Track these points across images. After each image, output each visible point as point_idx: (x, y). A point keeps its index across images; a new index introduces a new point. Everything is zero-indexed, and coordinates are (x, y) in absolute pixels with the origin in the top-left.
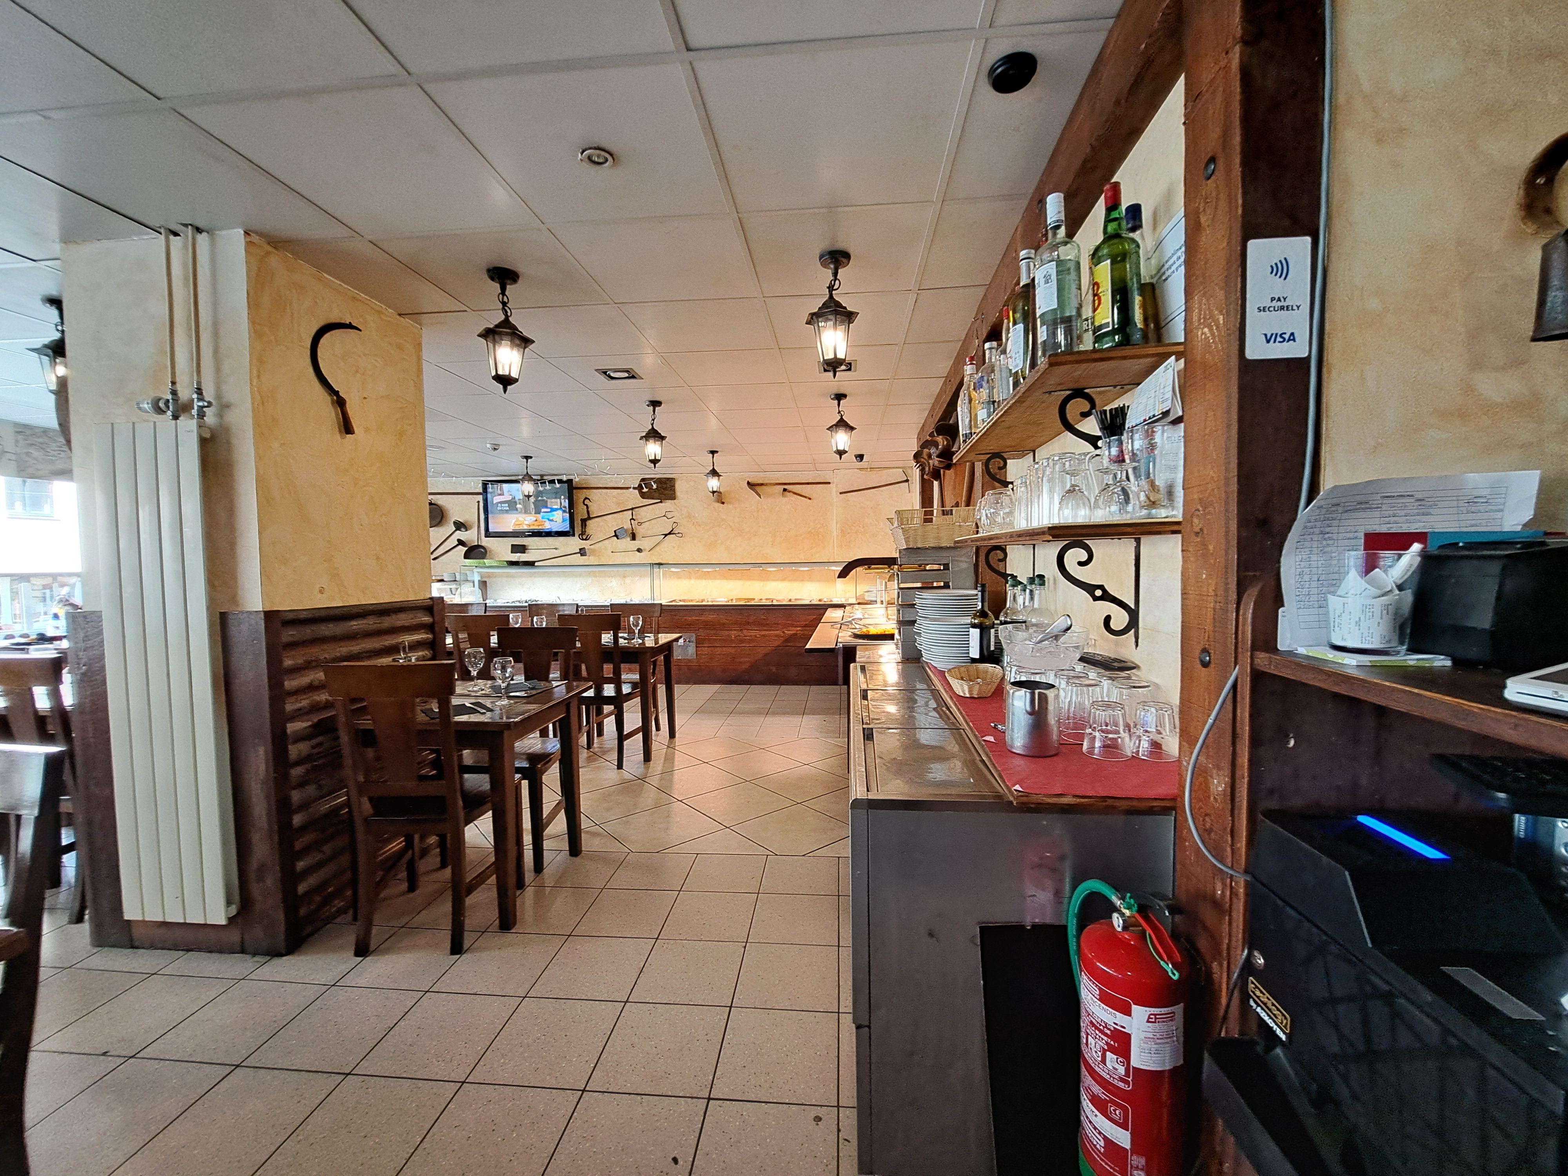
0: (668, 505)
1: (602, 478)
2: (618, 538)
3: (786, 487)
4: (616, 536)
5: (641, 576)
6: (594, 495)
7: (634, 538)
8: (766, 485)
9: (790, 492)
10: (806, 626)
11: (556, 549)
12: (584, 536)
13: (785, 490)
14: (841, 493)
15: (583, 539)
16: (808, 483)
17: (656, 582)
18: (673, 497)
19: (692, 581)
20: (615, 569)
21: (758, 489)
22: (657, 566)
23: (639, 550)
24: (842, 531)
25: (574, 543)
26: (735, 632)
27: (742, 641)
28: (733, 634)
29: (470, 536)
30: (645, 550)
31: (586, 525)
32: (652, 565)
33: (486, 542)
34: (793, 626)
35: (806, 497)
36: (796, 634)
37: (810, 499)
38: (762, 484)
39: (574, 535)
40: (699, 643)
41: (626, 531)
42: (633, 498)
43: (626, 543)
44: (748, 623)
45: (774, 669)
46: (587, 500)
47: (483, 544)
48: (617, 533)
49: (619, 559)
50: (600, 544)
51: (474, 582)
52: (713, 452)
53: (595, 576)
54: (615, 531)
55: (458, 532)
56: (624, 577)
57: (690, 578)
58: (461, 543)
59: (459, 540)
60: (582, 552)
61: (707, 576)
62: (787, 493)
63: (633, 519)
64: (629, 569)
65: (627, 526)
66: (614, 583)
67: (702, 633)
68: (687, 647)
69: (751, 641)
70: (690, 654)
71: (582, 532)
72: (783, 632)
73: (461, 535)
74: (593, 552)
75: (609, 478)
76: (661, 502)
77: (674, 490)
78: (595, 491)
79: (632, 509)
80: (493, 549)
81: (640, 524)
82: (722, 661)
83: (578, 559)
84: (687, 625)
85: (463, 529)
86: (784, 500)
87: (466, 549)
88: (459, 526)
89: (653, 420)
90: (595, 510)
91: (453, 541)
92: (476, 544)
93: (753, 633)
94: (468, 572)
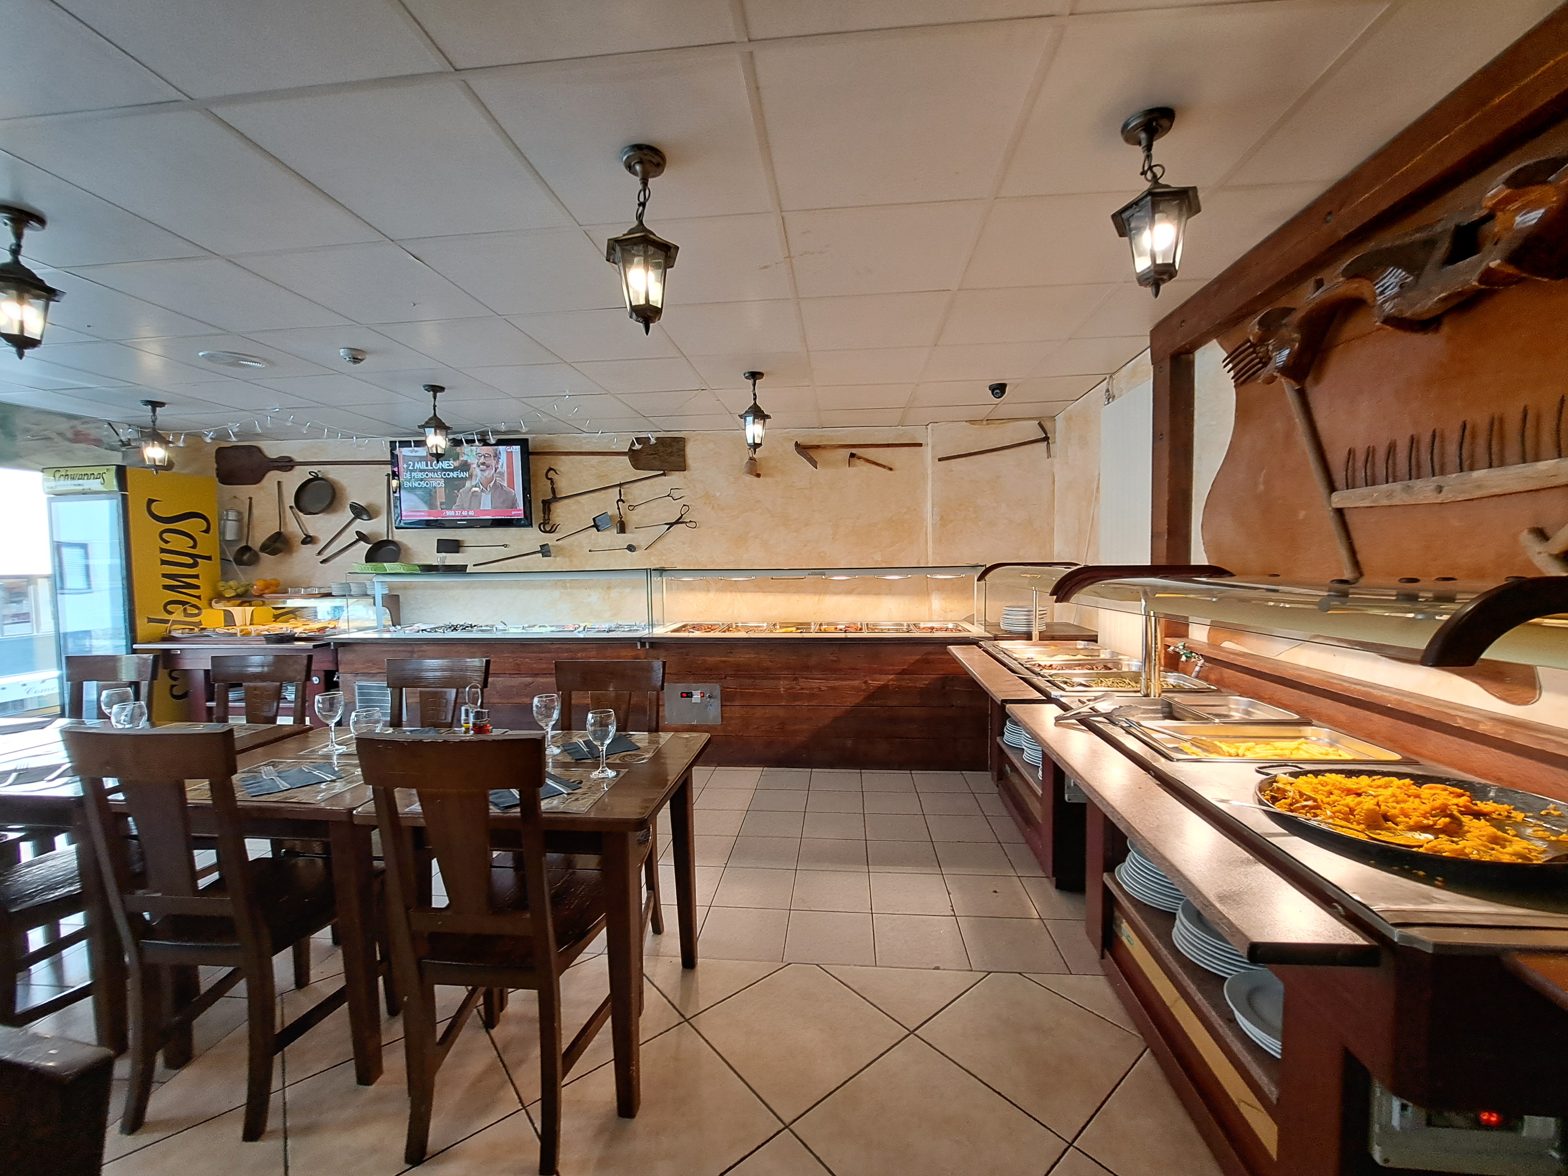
0: (674, 479)
1: (575, 437)
2: (598, 530)
3: (854, 451)
4: (596, 526)
5: (634, 588)
6: (564, 465)
7: (622, 529)
8: (824, 447)
9: (859, 458)
10: (903, 672)
11: (505, 546)
12: (548, 526)
13: (852, 455)
14: (940, 460)
15: (545, 532)
16: (888, 445)
17: (656, 597)
18: (682, 467)
19: (712, 595)
20: (595, 577)
21: (813, 454)
22: (658, 573)
23: (631, 548)
24: (942, 518)
25: (532, 537)
26: (786, 682)
27: (796, 697)
28: (782, 685)
29: (377, 527)
30: (640, 547)
31: (550, 510)
32: (649, 571)
33: (399, 536)
34: (882, 672)
35: (884, 467)
36: (885, 687)
37: (891, 469)
38: (818, 447)
39: (530, 525)
40: (726, 698)
41: (611, 518)
42: (623, 468)
43: (610, 537)
44: (807, 668)
45: (849, 743)
46: (552, 472)
47: (396, 539)
48: (599, 523)
49: (601, 561)
50: (573, 538)
51: (374, 598)
52: (755, 376)
53: (565, 588)
54: (594, 519)
55: (359, 520)
56: (609, 588)
57: (708, 591)
58: (361, 537)
59: (358, 533)
60: (545, 551)
61: (735, 588)
62: (855, 461)
63: (620, 500)
64: (614, 578)
65: (612, 511)
66: (594, 597)
67: (731, 683)
68: (707, 706)
69: (812, 696)
70: (711, 717)
71: (544, 519)
72: (866, 682)
73: (363, 525)
74: (561, 551)
75: (584, 438)
76: (664, 474)
77: (684, 456)
78: (563, 457)
79: (620, 485)
80: (410, 545)
81: (632, 508)
82: (764, 728)
83: (539, 562)
84: (707, 669)
85: (365, 517)
86: (852, 470)
87: (370, 546)
88: (359, 511)
89: (643, 205)
90: (564, 486)
91: (350, 536)
92: (385, 538)
93: (815, 684)
94: (368, 583)
